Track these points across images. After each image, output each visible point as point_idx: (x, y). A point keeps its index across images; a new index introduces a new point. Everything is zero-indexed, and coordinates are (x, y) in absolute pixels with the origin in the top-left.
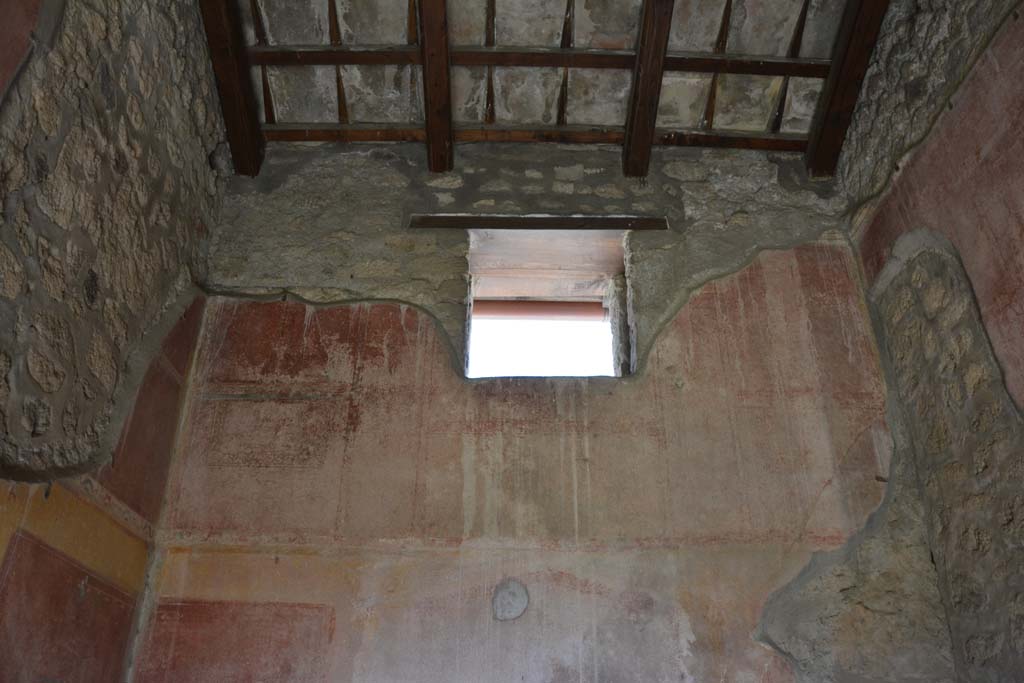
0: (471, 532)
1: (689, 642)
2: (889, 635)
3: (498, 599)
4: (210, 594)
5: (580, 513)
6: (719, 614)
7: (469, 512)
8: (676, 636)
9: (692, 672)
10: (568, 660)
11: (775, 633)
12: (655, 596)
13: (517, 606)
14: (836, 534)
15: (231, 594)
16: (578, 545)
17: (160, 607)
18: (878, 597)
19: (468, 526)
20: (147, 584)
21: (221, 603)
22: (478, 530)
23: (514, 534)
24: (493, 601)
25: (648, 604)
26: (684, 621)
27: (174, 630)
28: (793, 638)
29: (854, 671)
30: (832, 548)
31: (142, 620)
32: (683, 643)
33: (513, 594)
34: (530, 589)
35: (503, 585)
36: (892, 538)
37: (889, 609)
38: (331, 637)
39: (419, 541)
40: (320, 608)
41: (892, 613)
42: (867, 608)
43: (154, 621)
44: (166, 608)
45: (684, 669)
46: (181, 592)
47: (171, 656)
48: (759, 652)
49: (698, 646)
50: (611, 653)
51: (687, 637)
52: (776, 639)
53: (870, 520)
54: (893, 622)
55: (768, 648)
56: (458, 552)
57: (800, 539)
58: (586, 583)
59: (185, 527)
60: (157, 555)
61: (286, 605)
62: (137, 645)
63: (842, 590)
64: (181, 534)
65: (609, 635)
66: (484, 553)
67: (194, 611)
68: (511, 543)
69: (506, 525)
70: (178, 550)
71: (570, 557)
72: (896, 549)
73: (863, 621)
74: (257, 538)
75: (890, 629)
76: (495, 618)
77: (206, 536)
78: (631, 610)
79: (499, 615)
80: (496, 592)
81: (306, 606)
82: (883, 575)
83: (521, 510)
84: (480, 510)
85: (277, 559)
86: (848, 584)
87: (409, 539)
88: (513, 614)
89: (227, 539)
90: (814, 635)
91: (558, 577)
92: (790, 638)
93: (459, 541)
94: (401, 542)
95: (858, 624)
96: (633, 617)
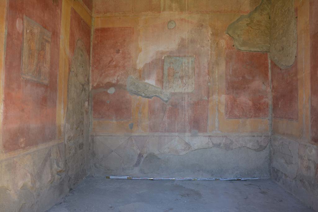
0: (163, 10)
1: (210, 34)
2: (256, 34)
3: (169, 25)
4: (106, 26)
5: (187, 5)
6: (218, 28)
7: (162, 5)
8: (208, 32)
9: (211, 40)
10: (184, 37)
11: (230, 32)
12: (203, 24)
13: (173, 26)
14: (247, 11)
15: (110, 26)
16: (187, 13)
17: (96, 30)
18: (255, 26)
19: (162, 9)
20: (92, 25)
21: (109, 28)
22: (164, 10)
23: (172, 10)
24: (168, 25)
25: (202, 26)
26: (210, 29)
27: (99, 34)
28: (234, 34)
29: (247, 41)
30: (245, 14)
31: (92, 33)
32: (209, 34)
33: (172, 23)
34: (176, 22)
35: (170, 21)
36: (261, 13)
37: (257, 28)
38: (133, 33)
39: (151, 13)
40: (130, 28)
41: (258, 29)
42: (252, 28)
43: (95, 33)
44: (97, 30)
45: (209, 39)
46: (100, 26)
47: (100, 39)
48: (226, 36)
49: (213, 34)
50: (193, 35)
51: (210, 32)
52: (230, 34)
53: (256, 8)
54: (257, 31)
55: (228, 35)
56: (160, 15)
57: (238, 12)
58: (188, 21)
59: (98, 12)
60: (93, 19)
61: (123, 27)
62: (92, 37)
63: (247, 24)
64: (98, 14)
65: (193, 32)
66: (166, 15)
67: (103, 30)
68: (171, 12)
69: (171, 9)
70: (98, 18)
71: (185, 15)
72: (261, 15)
73: (250, 31)
74: (115, 14)
75: (256, 33)
76: (168, 28)
77: (103, 14)
78: (198, 27)
79: (169, 27)
80: (168, 23)
81: (127, 27)
82: (257, 21)
83: (174, 5)
84: (165, 5)
85: (120, 18)
86: (248, 23)
87: (149, 12)
88: (172, 27)
89: (108, 14)
90: (239, 33)
91: (182, 20)
92: (233, 34)
93: (160, 12)
94: (147, 13)
95: (249, 31)
96: (198, 28)
